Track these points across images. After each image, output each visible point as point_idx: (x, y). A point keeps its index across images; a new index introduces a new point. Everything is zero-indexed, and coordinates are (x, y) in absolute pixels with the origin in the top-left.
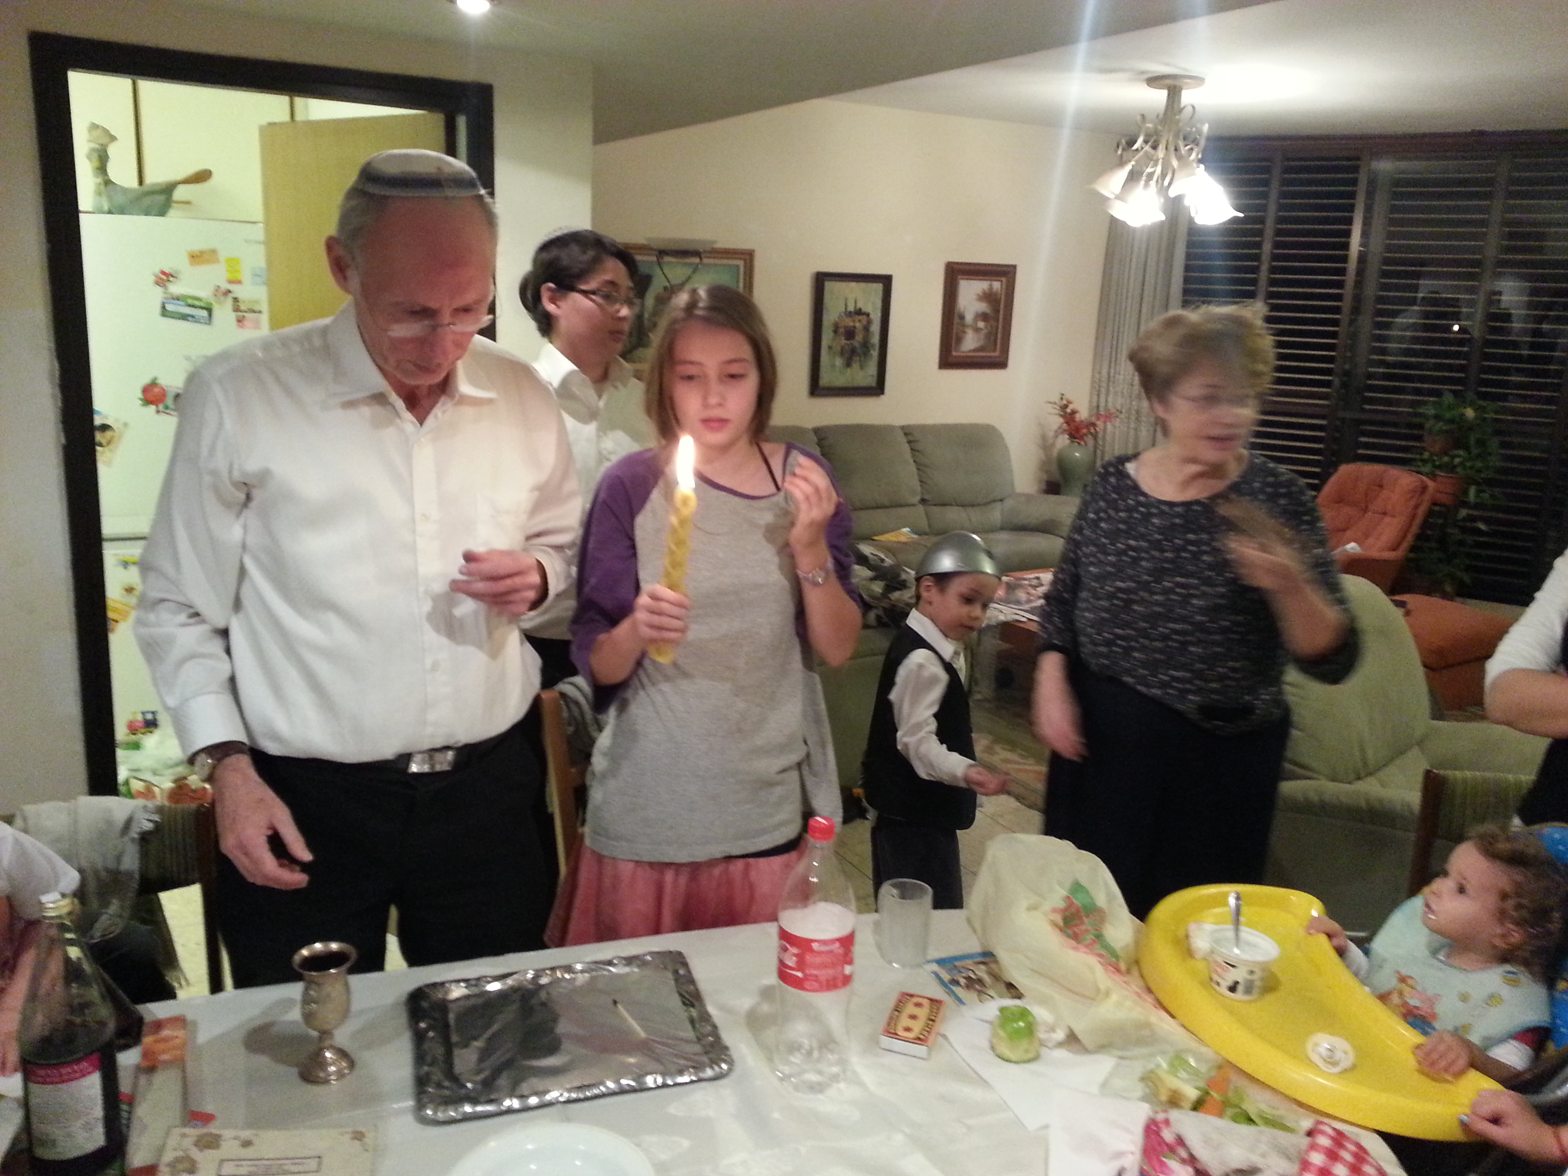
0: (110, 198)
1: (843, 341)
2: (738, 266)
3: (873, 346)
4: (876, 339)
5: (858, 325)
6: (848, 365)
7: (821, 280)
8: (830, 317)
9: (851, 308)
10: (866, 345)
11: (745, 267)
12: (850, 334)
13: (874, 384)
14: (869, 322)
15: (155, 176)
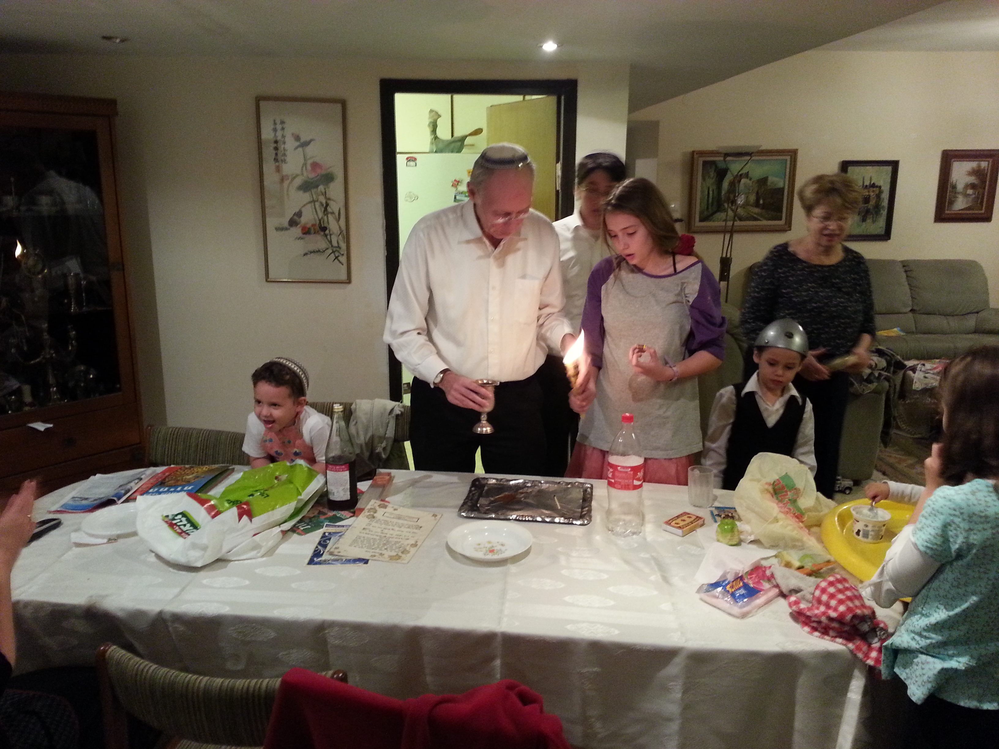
0: (437, 146)
2: (787, 160)
3: (883, 207)
4: (885, 203)
5: (872, 194)
6: (864, 220)
7: (845, 165)
9: (867, 183)
10: (877, 207)
11: (791, 161)
13: (883, 233)
14: (881, 192)
15: (458, 133)
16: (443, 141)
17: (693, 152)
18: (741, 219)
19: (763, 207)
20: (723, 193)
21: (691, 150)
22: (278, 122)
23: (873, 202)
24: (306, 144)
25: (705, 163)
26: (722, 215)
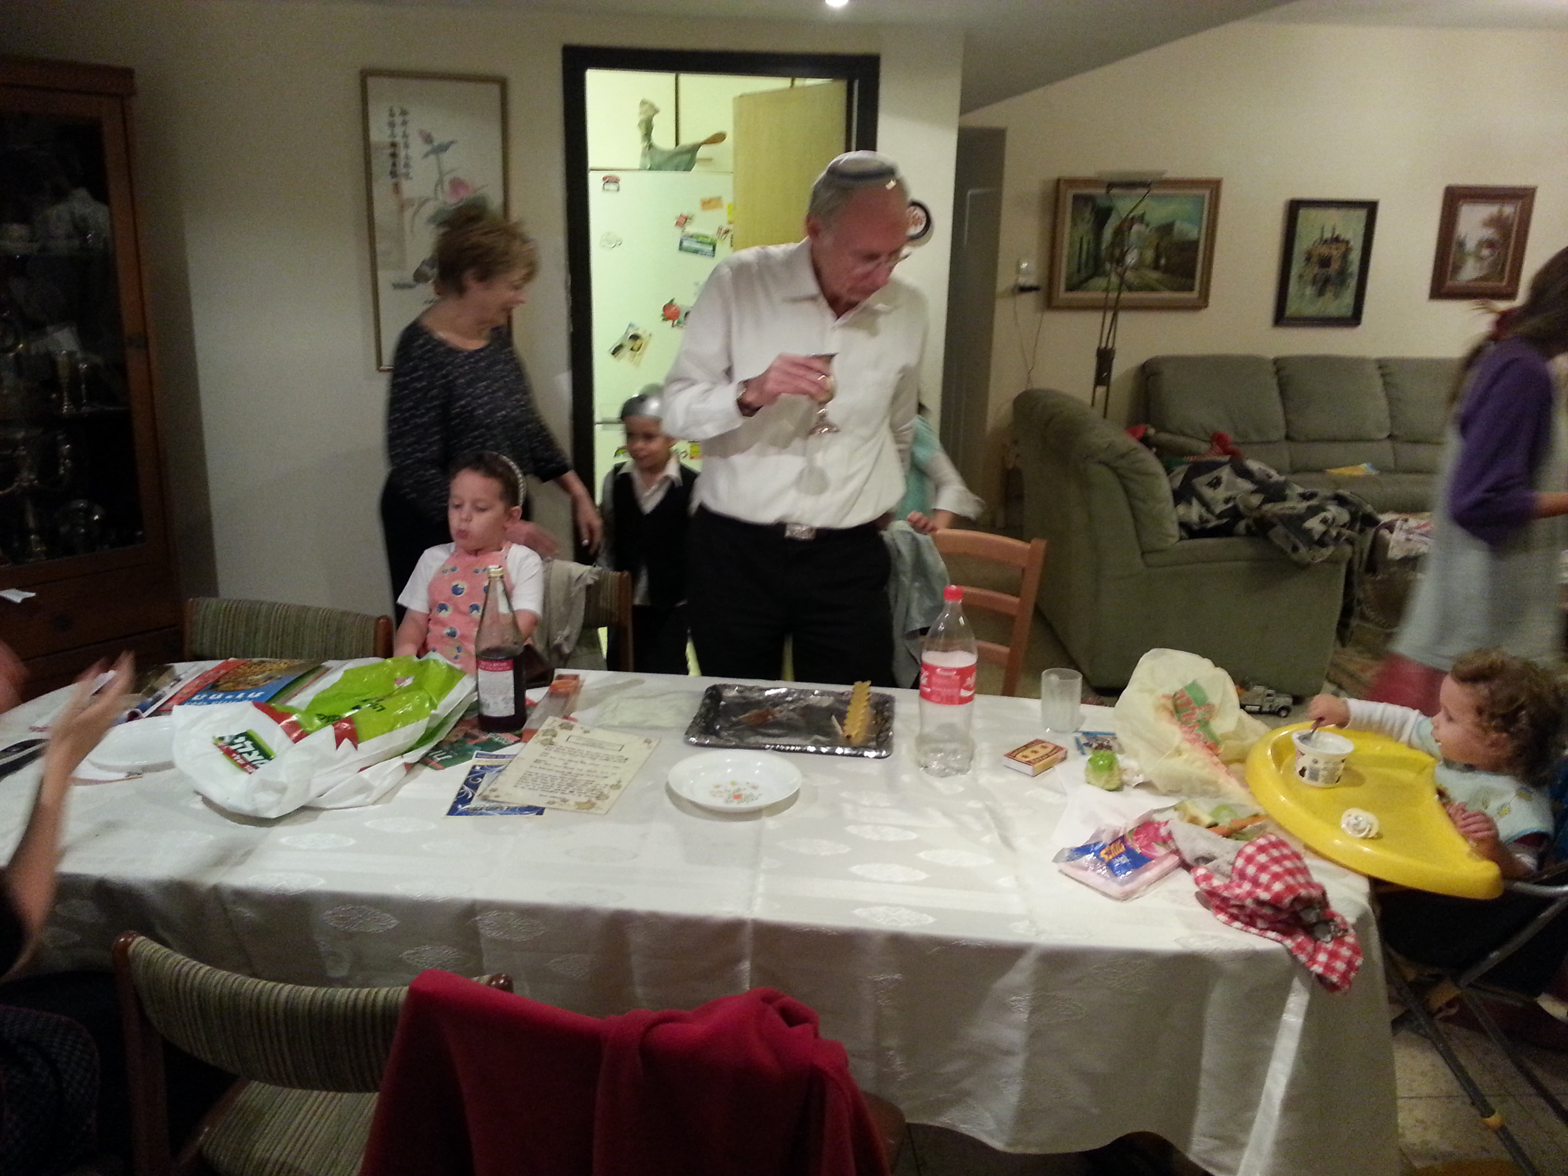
0: (652, 159)
1: (1316, 270)
2: (1204, 196)
3: (1351, 274)
4: (1354, 268)
5: (1334, 253)
6: (1321, 293)
7: (1294, 208)
8: (1302, 245)
9: (1328, 235)
10: (1342, 274)
11: (1211, 197)
12: (1325, 262)
13: (1350, 314)
14: (1348, 251)
15: (687, 140)
16: (662, 152)
17: (1058, 181)
18: (1130, 288)
19: (1166, 270)
20: (1104, 246)
21: (1055, 175)
22: (397, 111)
23: (1335, 266)
24: (443, 148)
25: (1076, 198)
26: (1101, 282)
